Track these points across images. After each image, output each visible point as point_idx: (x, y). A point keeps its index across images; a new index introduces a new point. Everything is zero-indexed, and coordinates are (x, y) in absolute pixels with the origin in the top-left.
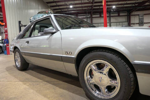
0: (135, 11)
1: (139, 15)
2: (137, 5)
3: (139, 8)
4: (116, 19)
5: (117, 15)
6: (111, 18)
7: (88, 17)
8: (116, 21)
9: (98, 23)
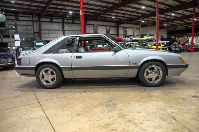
0: (92, 20)
1: (93, 25)
2: (93, 14)
3: (95, 18)
4: (70, 27)
5: (71, 21)
6: (65, 24)
7: (34, 19)
8: (70, 29)
9: (49, 30)
